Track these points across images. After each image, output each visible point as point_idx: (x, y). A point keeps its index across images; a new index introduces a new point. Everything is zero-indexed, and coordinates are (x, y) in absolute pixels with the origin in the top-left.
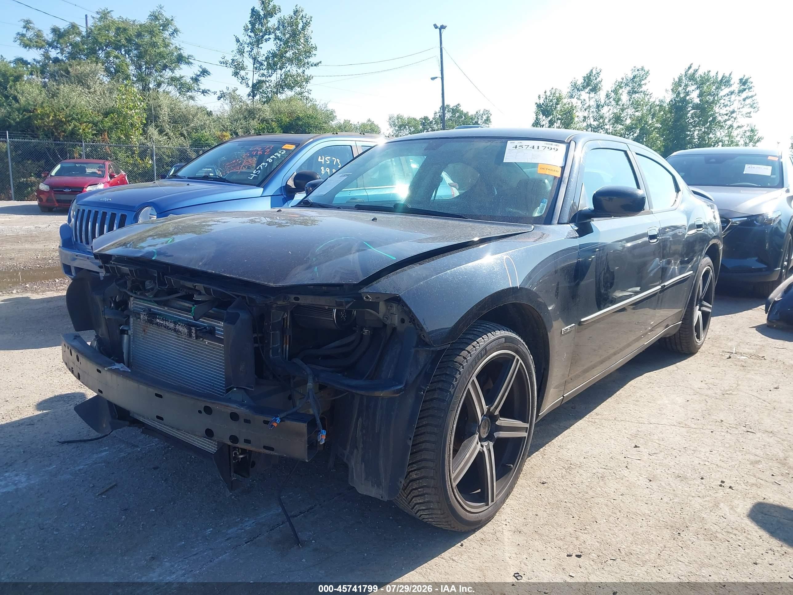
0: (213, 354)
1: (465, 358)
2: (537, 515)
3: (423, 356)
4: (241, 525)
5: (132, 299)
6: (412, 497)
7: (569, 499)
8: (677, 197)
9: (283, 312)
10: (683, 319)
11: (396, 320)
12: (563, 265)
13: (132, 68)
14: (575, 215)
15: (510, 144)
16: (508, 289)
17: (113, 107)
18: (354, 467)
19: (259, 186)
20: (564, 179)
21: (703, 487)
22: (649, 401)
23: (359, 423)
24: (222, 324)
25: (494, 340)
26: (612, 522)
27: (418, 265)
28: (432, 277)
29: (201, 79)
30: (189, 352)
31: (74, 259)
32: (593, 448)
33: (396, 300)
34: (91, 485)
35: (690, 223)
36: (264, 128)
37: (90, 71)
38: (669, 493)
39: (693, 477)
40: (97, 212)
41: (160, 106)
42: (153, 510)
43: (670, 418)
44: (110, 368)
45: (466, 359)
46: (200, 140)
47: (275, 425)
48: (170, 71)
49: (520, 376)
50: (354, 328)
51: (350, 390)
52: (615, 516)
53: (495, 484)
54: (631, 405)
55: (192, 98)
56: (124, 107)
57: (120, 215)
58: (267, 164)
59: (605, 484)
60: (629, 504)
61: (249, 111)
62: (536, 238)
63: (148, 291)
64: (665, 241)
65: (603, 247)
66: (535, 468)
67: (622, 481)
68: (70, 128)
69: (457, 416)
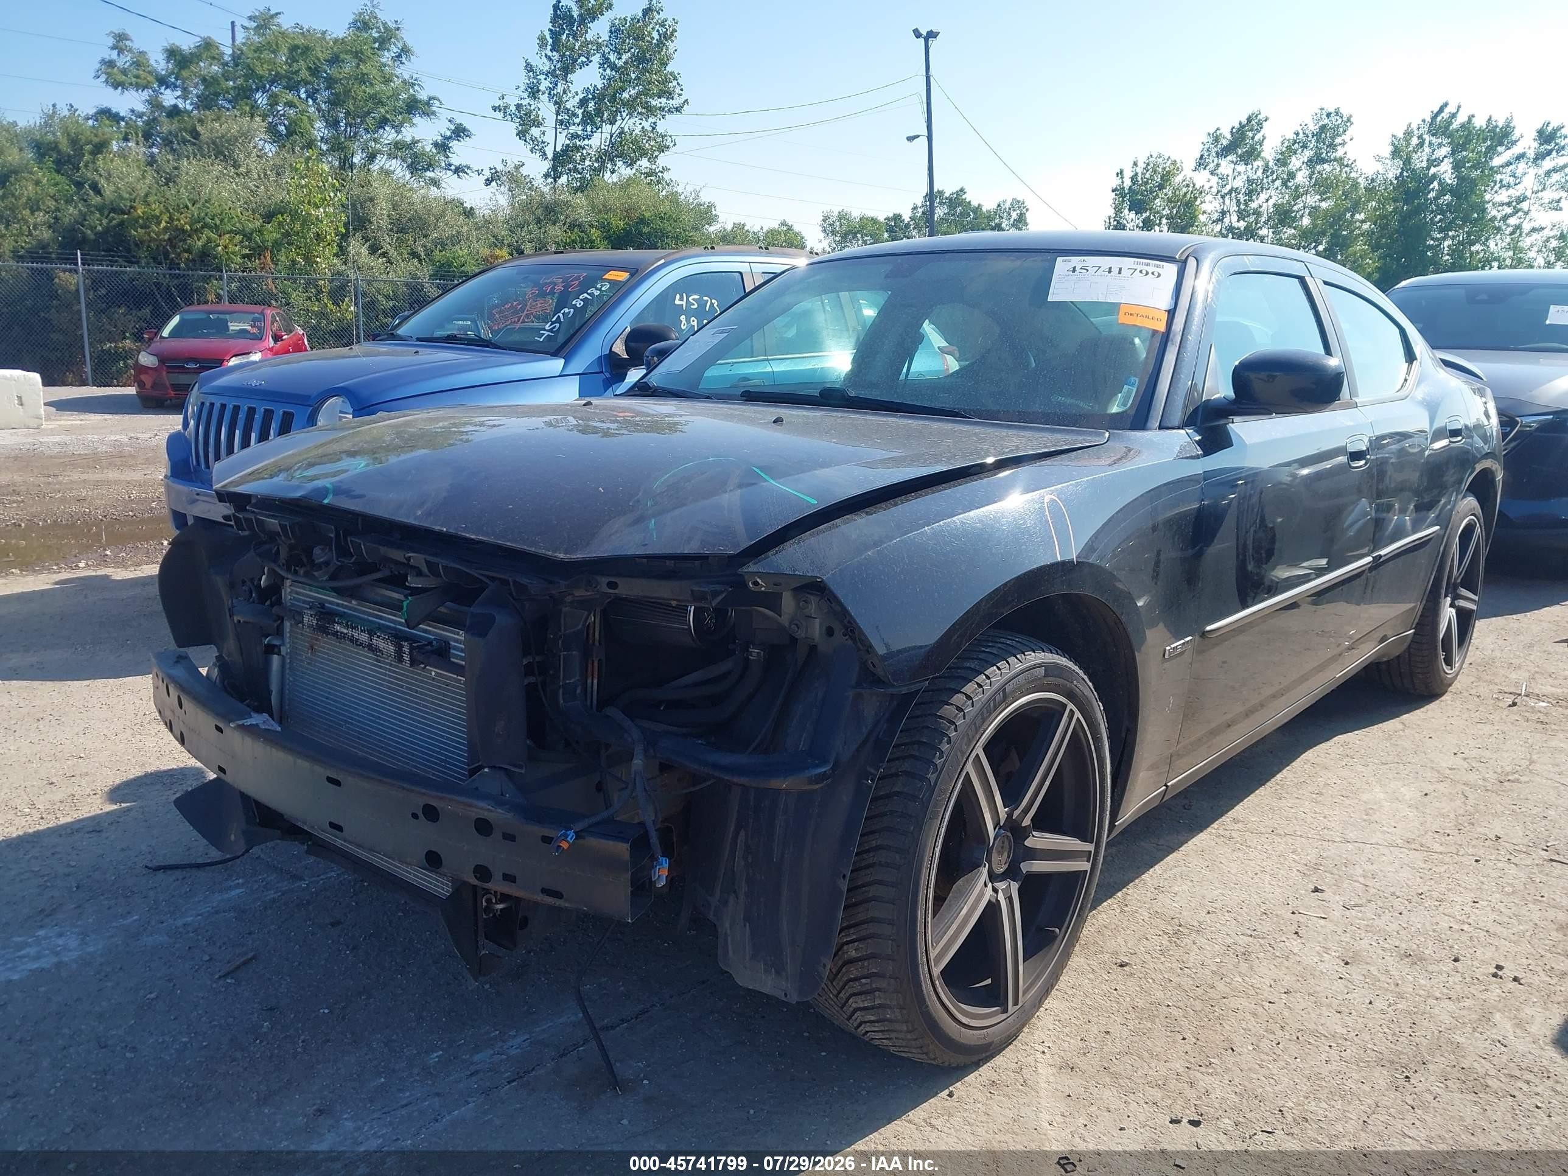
0: (447, 696)
1: (960, 709)
2: (1107, 1033)
3: (872, 706)
4: (500, 1044)
5: (288, 583)
6: (848, 994)
7: (1175, 999)
8: (1408, 373)
9: (586, 613)
10: (1417, 624)
11: (816, 630)
12: (1169, 514)
13: (318, 124)
14: (1195, 411)
15: (1062, 264)
16: (1052, 565)
17: (282, 202)
18: (728, 931)
19: (555, 354)
20: (1174, 336)
21: (1458, 978)
22: (1344, 793)
23: (739, 841)
24: (461, 636)
25: (1022, 672)
26: (1267, 1050)
27: (864, 515)
28: (891, 541)
29: (454, 144)
30: (398, 691)
31: (193, 502)
32: (1227, 892)
33: (815, 588)
34: (207, 958)
35: (1436, 426)
36: (574, 241)
37: (238, 132)
38: (1387, 990)
39: (1437, 956)
40: (237, 409)
41: (372, 200)
42: (326, 1011)
43: (1389, 831)
44: (240, 722)
45: (963, 710)
46: (450, 265)
47: (565, 845)
48: (393, 131)
49: (1077, 745)
50: (731, 646)
51: (717, 774)
52: (1271, 1037)
53: (1021, 968)
54: (1307, 803)
55: (435, 183)
56: (304, 202)
57: (281, 412)
58: (572, 310)
59: (1252, 969)
60: (1302, 1013)
61: (547, 207)
62: (1113, 459)
63: (319, 567)
64: (1381, 464)
65: (1253, 477)
66: (1108, 933)
67: (1286, 963)
68: (200, 243)
69: (943, 831)
